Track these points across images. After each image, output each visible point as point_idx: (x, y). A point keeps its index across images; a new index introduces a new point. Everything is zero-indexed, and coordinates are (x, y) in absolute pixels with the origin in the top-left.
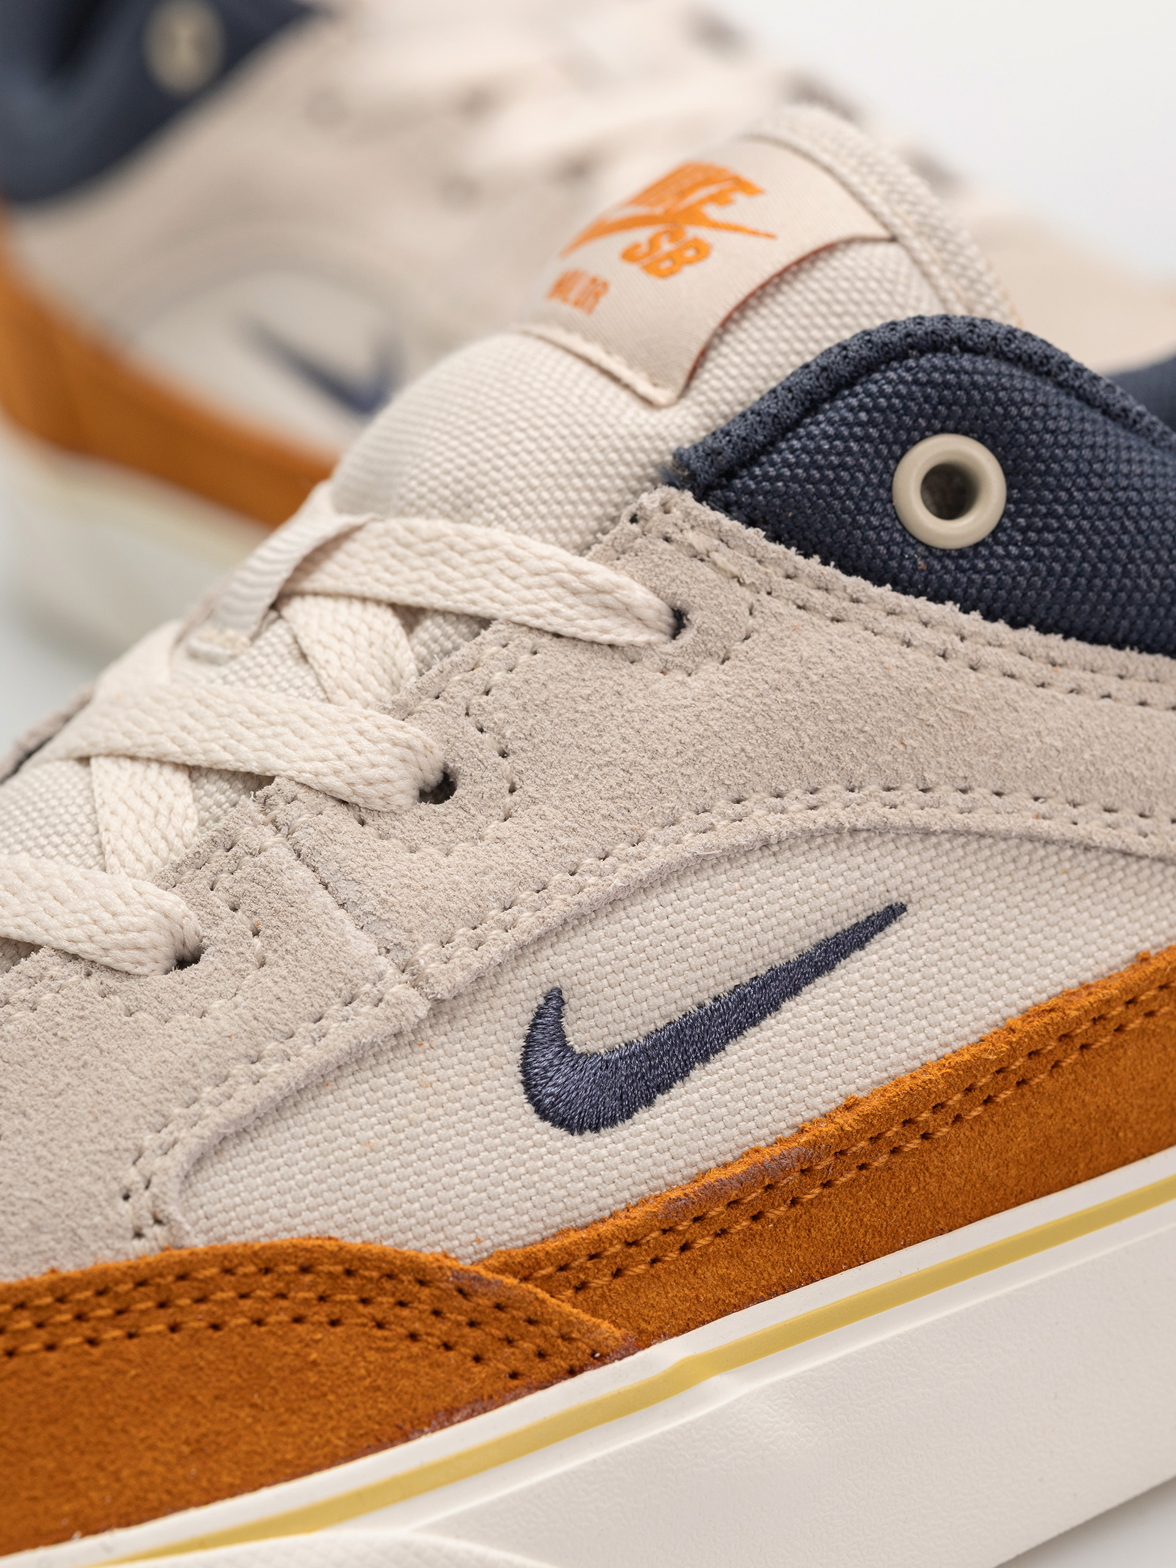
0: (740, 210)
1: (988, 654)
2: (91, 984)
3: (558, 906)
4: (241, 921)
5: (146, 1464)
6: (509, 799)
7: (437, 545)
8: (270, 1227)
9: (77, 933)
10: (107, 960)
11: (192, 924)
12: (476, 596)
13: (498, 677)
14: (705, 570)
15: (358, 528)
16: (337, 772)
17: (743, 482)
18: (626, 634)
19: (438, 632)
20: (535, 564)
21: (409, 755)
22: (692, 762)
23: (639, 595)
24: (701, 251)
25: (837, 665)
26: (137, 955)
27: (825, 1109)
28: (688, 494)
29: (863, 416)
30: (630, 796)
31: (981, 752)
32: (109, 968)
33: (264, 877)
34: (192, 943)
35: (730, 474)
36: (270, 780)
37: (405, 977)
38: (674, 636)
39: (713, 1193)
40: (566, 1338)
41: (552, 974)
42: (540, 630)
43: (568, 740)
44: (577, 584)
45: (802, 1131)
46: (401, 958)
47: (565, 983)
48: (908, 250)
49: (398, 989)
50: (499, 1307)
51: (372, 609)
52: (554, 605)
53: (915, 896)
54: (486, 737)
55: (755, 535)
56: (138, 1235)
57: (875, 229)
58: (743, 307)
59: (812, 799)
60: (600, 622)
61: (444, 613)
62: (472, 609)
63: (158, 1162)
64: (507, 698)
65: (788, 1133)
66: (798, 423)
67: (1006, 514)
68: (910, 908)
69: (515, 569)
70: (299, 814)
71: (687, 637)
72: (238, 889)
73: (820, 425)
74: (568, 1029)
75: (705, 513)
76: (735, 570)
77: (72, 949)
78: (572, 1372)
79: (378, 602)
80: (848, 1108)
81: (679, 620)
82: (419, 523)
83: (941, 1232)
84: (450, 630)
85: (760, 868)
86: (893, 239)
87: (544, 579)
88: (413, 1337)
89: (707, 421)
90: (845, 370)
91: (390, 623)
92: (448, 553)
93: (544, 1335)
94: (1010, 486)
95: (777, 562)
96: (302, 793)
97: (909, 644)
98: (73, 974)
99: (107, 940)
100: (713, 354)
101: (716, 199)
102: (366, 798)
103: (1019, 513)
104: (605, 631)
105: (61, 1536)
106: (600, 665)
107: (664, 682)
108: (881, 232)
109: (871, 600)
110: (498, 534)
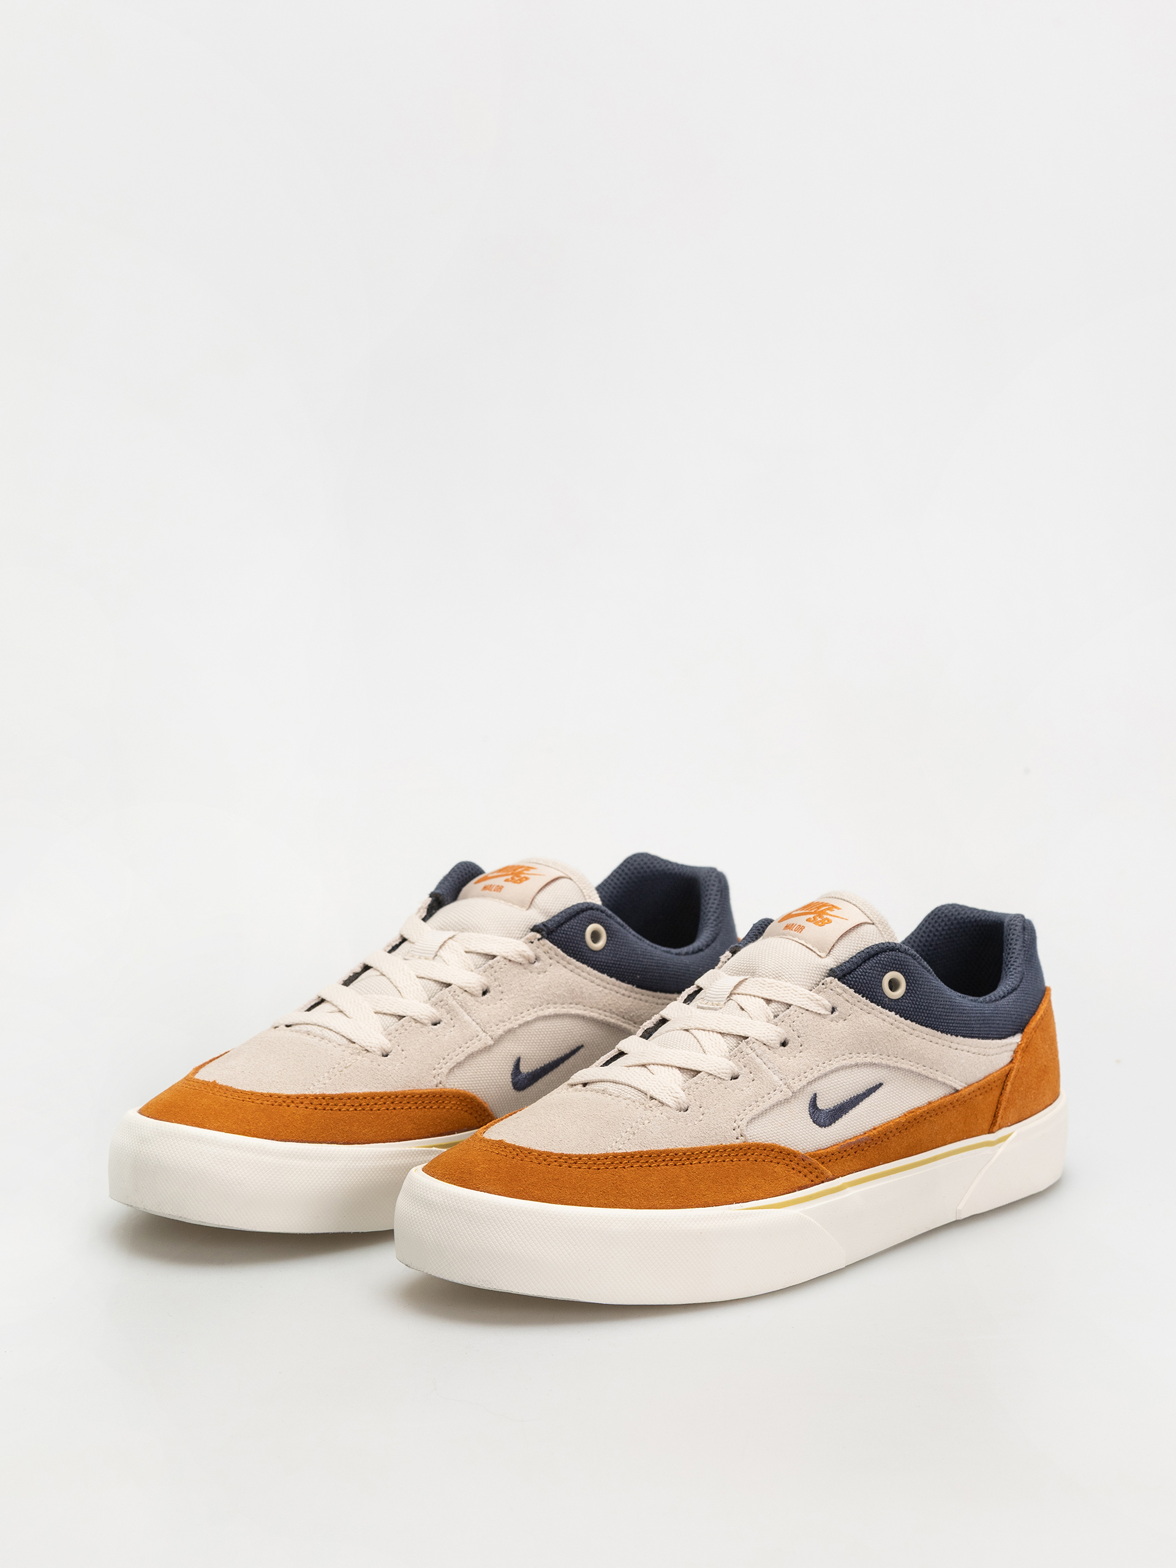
0: (835, 912)
1: (901, 1025)
2: (716, 1081)
3: (816, 1075)
4: (747, 1070)
5: (746, 1189)
6: (801, 1048)
7: (773, 985)
8: (763, 1140)
9: (711, 1069)
10: (720, 1076)
11: (737, 1070)
12: (786, 998)
13: (796, 1019)
14: (841, 998)
15: (746, 979)
16: (764, 1037)
17: (848, 977)
18: (823, 1012)
19: (776, 1006)
20: (801, 993)
21: (779, 1034)
22: (841, 1043)
23: (826, 1002)
24: (829, 921)
25: (871, 1024)
26: (725, 1075)
27: (869, 1129)
28: (836, 979)
29: (877, 965)
30: (829, 1050)
31: (900, 1048)
32: (720, 1078)
33: (751, 1060)
34: (736, 1074)
35: (844, 976)
36: (748, 1038)
37: (786, 1086)
38: (832, 1013)
39: (849, 1144)
40: (822, 1174)
41: (815, 1089)
42: (803, 1008)
43: (813, 1035)
44: (812, 998)
45: (865, 1133)
46: (785, 1082)
47: (818, 1092)
48: (877, 927)
49: (784, 1088)
50: (810, 1164)
51: (757, 998)
52: (807, 1003)
53: (885, 1081)
54: (795, 1032)
55: (852, 991)
56: (737, 1139)
57: (870, 921)
58: (842, 936)
59: (865, 1055)
60: (818, 1008)
61: (778, 1002)
62: (786, 1002)
63: (740, 1123)
64: (798, 1024)
65: (862, 1133)
66: (861, 965)
67: (905, 992)
68: (884, 1084)
69: (796, 993)
70: (756, 1046)
71: (836, 1013)
72: (746, 1062)
73: (866, 966)
74: (818, 1103)
75: (840, 983)
76: (847, 999)
77: (711, 1072)
78: (823, 1182)
79: (759, 997)
80: (874, 1129)
81: (833, 1010)
82: (766, 979)
83: (888, 1162)
84: (780, 1006)
85: (855, 1070)
86: (873, 924)
87: (804, 996)
88: (793, 1169)
89: (836, 963)
90: (873, 952)
91: (764, 1003)
92: (776, 988)
93: (818, 1172)
94: (907, 985)
95: (856, 998)
96: (756, 1041)
97: (884, 1021)
98: (710, 1078)
99: (719, 1071)
100: (835, 946)
101: (828, 909)
102: (770, 1044)
103: (909, 992)
104: (818, 1010)
105: (731, 1203)
106: (818, 1018)
107: (832, 1024)
108: (871, 922)
109: (877, 1009)
110: (788, 984)
